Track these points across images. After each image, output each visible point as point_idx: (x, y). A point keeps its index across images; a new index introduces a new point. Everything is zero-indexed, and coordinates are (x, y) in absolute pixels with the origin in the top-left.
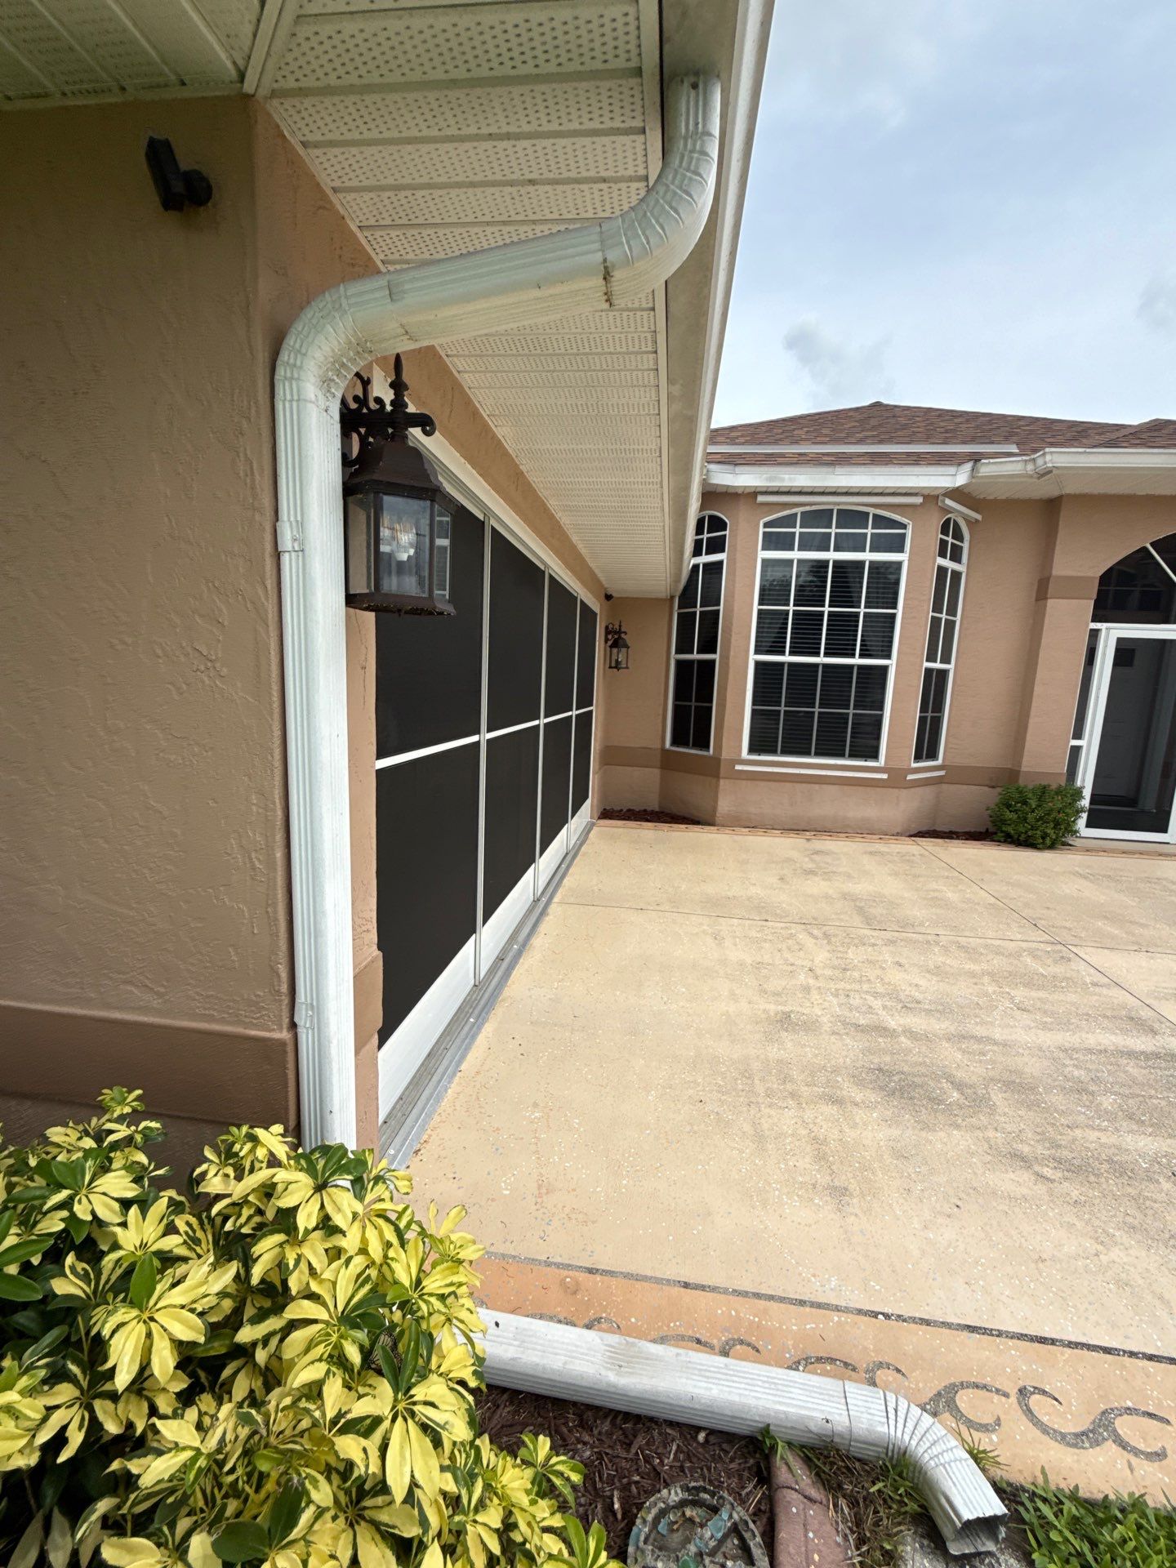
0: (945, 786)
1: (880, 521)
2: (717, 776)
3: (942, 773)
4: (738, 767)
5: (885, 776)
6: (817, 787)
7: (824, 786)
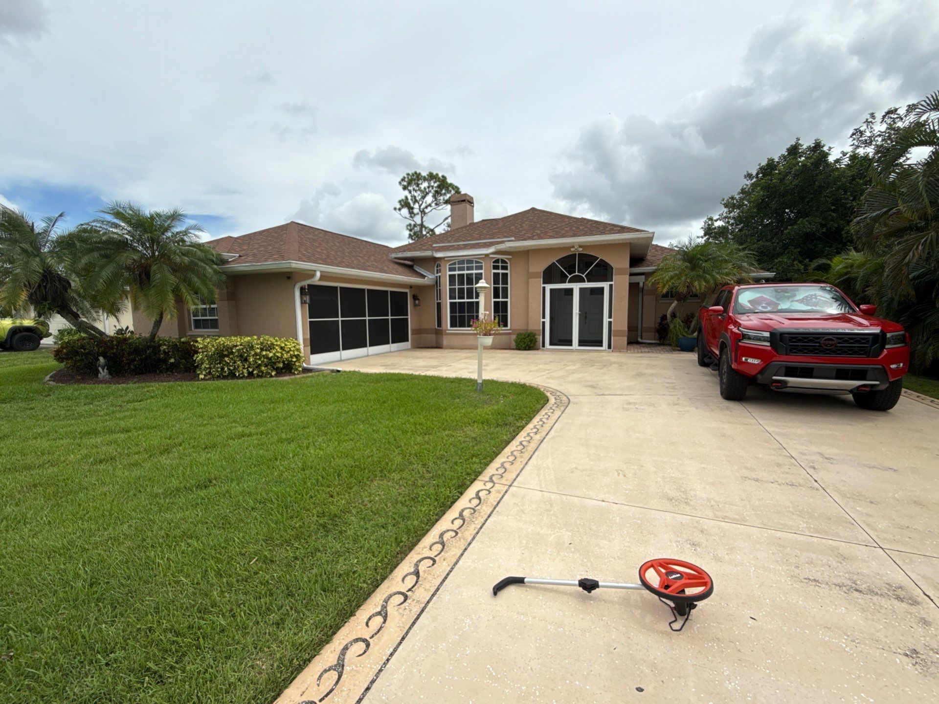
1: (477, 262)
2: (442, 335)
3: (510, 331)
4: (449, 332)
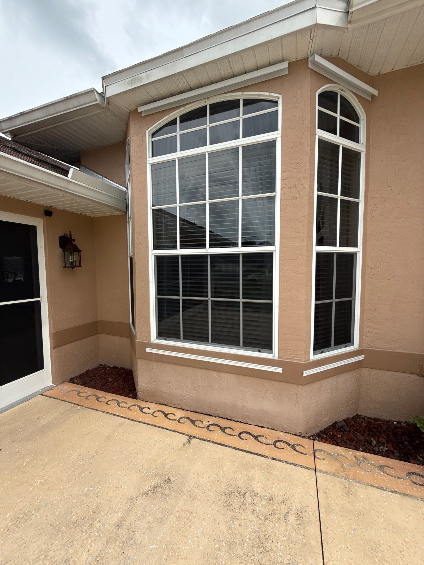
0: (365, 371)
2: (136, 356)
3: (361, 357)
4: (148, 350)
5: (279, 370)
6: (214, 374)
7: (222, 374)
